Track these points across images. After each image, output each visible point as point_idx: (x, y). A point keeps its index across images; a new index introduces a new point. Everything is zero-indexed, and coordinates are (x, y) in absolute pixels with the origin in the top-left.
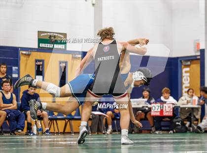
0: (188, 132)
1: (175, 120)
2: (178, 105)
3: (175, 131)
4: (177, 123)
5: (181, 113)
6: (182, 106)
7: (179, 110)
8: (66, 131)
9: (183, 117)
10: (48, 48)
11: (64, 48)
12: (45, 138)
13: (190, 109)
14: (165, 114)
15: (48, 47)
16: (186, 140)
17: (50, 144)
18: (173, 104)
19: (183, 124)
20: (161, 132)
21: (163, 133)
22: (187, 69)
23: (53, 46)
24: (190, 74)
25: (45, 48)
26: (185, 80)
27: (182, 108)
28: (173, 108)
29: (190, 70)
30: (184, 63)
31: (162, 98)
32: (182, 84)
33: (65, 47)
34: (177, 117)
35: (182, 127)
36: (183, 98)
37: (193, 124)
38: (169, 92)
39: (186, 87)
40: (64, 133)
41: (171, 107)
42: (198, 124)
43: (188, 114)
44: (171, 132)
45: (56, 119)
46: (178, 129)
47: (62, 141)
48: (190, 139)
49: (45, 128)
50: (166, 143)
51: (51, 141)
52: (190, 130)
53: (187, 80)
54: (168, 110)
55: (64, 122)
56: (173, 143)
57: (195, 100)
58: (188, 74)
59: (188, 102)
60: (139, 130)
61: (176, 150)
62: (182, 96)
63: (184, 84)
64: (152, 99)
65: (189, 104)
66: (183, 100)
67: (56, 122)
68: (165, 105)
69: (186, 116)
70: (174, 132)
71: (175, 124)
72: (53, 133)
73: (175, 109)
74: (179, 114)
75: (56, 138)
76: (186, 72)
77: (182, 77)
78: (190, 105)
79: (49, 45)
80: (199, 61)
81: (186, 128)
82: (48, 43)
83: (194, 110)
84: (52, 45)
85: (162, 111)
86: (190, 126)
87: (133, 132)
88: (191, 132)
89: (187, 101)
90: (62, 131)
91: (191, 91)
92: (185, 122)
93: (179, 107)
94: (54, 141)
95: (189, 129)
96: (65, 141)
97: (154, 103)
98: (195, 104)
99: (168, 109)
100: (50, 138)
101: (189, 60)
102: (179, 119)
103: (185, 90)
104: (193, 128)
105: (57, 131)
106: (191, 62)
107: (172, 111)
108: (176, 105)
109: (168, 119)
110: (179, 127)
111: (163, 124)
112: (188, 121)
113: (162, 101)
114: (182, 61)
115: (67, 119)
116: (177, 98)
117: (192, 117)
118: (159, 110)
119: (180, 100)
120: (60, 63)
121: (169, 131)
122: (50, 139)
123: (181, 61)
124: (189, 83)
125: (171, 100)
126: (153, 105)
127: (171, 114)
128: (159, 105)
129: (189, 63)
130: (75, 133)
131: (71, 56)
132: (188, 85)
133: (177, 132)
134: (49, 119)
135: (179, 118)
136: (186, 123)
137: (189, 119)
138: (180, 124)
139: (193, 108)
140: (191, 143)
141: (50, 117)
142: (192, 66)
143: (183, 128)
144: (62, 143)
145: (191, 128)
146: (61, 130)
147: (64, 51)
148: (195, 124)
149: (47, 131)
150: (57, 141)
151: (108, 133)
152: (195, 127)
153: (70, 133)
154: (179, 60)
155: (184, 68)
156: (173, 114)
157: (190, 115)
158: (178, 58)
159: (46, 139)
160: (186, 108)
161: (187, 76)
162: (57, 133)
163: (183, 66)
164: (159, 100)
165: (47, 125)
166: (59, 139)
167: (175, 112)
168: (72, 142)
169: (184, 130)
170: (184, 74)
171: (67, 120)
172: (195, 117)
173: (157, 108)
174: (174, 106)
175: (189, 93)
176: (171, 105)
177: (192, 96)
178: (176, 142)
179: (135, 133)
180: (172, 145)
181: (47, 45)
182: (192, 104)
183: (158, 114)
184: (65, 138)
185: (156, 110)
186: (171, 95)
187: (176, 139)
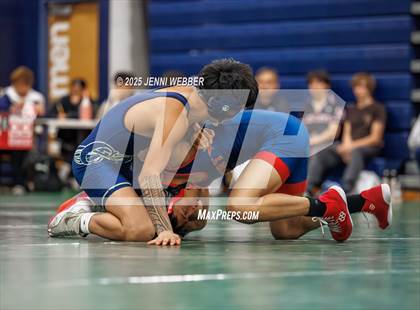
3: (31, 186)
4: (39, 167)
19: (54, 170)
22: (63, 26)
24: (72, 39)
26: (56, 55)
29: (71, 27)
30: (55, 10)
32: (48, 64)
39: (60, 74)
53: (62, 54)
58: (64, 40)
76: (60, 34)
77: (48, 47)
80: (95, 8)
106: (72, 8)
110: (44, 178)
123: (46, 5)
129: (67, 10)
133: (38, 190)
155: (55, 22)
161: (62, 46)
163: (51, 19)
170: (55, 40)
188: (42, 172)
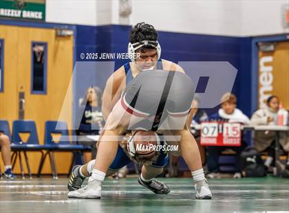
0: (268, 175)
1: (244, 154)
2: (250, 126)
3: (244, 173)
4: (249, 159)
5: (255, 140)
6: (257, 128)
7: (253, 135)
8: (42, 172)
9: (260, 149)
10: (10, 17)
11: (40, 17)
12: (5, 184)
13: (274, 134)
14: (226, 142)
15: (12, 15)
16: (265, 191)
17: (13, 195)
18: (242, 124)
19: (260, 162)
20: (219, 175)
21: (222, 178)
22: (269, 59)
23: (22, 14)
24: (274, 68)
25: (7, 17)
26: (264, 79)
27: (258, 132)
28: (242, 131)
29: (274, 60)
30: (263, 48)
31: (221, 113)
32: (258, 86)
33: (44, 15)
34: (249, 147)
35: (257, 167)
36: (259, 112)
37: (278, 162)
38: (235, 100)
39: (266, 93)
40: (39, 175)
41: (239, 129)
42: (287, 161)
43: (269, 142)
44: (238, 175)
45: (26, 150)
46: (250, 169)
47: (34, 190)
48: (273, 189)
49: (5, 165)
50: (227, 195)
51: (14, 190)
52: (272, 172)
53: (268, 79)
54: (231, 135)
55: (39, 155)
56: (241, 195)
57: (282, 117)
58: (270, 68)
59: (269, 120)
60: (179, 172)
61: (246, 207)
62: (257, 108)
63: (262, 86)
64: (202, 115)
65: (272, 123)
66: (259, 117)
67: (25, 155)
68: (226, 125)
69: (265, 146)
70: (242, 176)
71: (245, 159)
72: (19, 176)
73: (245, 132)
74: (252, 142)
75: (25, 184)
76: (266, 64)
77: (258, 73)
78: (272, 126)
79: (13, 11)
81: (266, 168)
82: (11, 9)
83: (281, 134)
84: (19, 12)
85: (220, 137)
86: (273, 164)
87: (167, 175)
88: (274, 176)
89: (269, 118)
90: (36, 171)
91: (274, 100)
92: (263, 157)
93: (253, 129)
94: (20, 190)
95: (270, 170)
96: (42, 189)
97: (205, 121)
98: (282, 124)
99: (231, 133)
100: (13, 184)
101: (272, 42)
102: (253, 152)
103: (263, 98)
104: (279, 169)
105: (26, 171)
106: (275, 46)
107: (239, 136)
108: (246, 126)
109: (231, 152)
110: (253, 167)
111: (222, 160)
112: (269, 155)
113: (221, 118)
114: (260, 44)
115: (45, 149)
116: (248, 112)
117: (277, 149)
118: (216, 134)
119: (254, 117)
120: (34, 44)
121: (232, 173)
122: (13, 187)
123: (257, 44)
124: (273, 84)
125: (238, 115)
126: (203, 125)
127: (237, 142)
128: (215, 124)
129: (271, 48)
130: (59, 175)
131: (53, 32)
132: (270, 89)
133: (248, 176)
134: (13, 149)
135: (253, 149)
136: (265, 160)
137: (270, 151)
138: (253, 160)
139: (278, 132)
140: (274, 196)
141: (13, 145)
142: (278, 53)
143: (260, 169)
144: (36, 193)
145: (275, 169)
146: (34, 170)
147: (41, 23)
148: (282, 162)
149: (8, 172)
150: (26, 190)
151: (120, 175)
152: (283, 167)
153: (50, 175)
154: (253, 42)
155: (263, 56)
156: (242, 141)
157: (273, 143)
158: (251, 38)
159: (7, 186)
160: (265, 131)
161: (268, 72)
162: (27, 176)
163: (260, 54)
164: (215, 115)
165: (8, 159)
166: (30, 186)
167: (244, 139)
168: (53, 192)
169: (261, 172)
170: (263, 69)
171: (45, 152)
172: (281, 148)
173: (211, 130)
174: (242, 127)
175: (272, 104)
176: (238, 125)
177: (277, 109)
178: (247, 194)
179: (171, 177)
180: (239, 200)
181: (9, 11)
182: (277, 124)
183: (214, 142)
184: (41, 184)
185: (210, 135)
186: (238, 107)
187: (246, 189)
188: (251, 163)
